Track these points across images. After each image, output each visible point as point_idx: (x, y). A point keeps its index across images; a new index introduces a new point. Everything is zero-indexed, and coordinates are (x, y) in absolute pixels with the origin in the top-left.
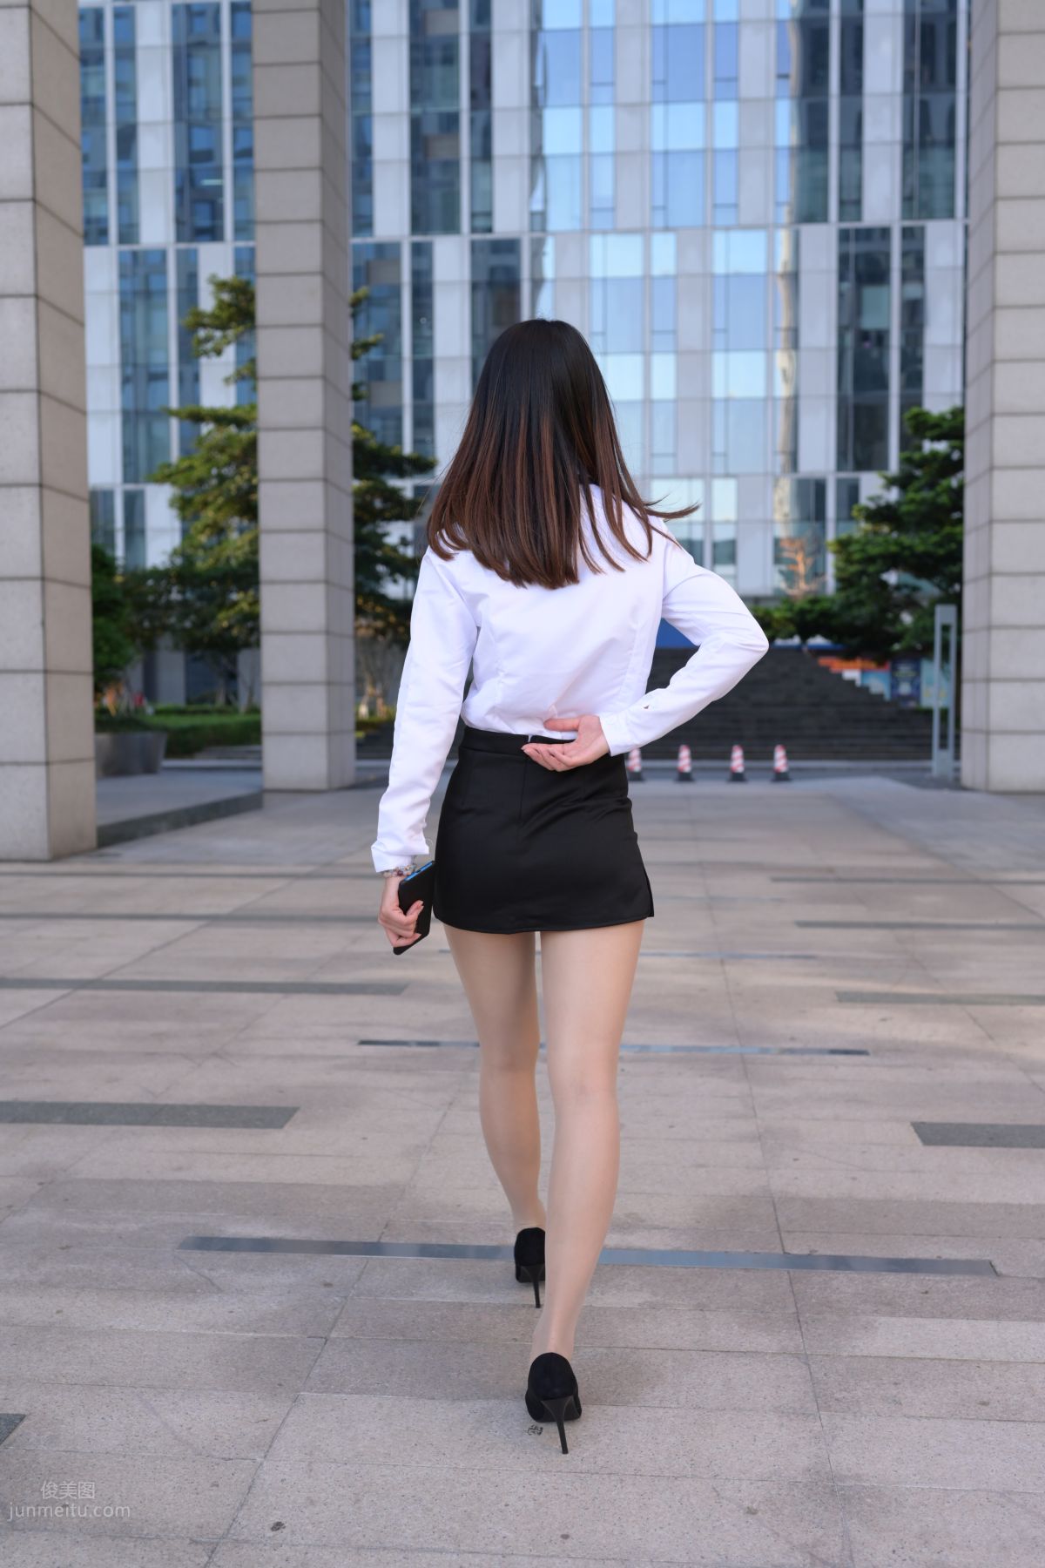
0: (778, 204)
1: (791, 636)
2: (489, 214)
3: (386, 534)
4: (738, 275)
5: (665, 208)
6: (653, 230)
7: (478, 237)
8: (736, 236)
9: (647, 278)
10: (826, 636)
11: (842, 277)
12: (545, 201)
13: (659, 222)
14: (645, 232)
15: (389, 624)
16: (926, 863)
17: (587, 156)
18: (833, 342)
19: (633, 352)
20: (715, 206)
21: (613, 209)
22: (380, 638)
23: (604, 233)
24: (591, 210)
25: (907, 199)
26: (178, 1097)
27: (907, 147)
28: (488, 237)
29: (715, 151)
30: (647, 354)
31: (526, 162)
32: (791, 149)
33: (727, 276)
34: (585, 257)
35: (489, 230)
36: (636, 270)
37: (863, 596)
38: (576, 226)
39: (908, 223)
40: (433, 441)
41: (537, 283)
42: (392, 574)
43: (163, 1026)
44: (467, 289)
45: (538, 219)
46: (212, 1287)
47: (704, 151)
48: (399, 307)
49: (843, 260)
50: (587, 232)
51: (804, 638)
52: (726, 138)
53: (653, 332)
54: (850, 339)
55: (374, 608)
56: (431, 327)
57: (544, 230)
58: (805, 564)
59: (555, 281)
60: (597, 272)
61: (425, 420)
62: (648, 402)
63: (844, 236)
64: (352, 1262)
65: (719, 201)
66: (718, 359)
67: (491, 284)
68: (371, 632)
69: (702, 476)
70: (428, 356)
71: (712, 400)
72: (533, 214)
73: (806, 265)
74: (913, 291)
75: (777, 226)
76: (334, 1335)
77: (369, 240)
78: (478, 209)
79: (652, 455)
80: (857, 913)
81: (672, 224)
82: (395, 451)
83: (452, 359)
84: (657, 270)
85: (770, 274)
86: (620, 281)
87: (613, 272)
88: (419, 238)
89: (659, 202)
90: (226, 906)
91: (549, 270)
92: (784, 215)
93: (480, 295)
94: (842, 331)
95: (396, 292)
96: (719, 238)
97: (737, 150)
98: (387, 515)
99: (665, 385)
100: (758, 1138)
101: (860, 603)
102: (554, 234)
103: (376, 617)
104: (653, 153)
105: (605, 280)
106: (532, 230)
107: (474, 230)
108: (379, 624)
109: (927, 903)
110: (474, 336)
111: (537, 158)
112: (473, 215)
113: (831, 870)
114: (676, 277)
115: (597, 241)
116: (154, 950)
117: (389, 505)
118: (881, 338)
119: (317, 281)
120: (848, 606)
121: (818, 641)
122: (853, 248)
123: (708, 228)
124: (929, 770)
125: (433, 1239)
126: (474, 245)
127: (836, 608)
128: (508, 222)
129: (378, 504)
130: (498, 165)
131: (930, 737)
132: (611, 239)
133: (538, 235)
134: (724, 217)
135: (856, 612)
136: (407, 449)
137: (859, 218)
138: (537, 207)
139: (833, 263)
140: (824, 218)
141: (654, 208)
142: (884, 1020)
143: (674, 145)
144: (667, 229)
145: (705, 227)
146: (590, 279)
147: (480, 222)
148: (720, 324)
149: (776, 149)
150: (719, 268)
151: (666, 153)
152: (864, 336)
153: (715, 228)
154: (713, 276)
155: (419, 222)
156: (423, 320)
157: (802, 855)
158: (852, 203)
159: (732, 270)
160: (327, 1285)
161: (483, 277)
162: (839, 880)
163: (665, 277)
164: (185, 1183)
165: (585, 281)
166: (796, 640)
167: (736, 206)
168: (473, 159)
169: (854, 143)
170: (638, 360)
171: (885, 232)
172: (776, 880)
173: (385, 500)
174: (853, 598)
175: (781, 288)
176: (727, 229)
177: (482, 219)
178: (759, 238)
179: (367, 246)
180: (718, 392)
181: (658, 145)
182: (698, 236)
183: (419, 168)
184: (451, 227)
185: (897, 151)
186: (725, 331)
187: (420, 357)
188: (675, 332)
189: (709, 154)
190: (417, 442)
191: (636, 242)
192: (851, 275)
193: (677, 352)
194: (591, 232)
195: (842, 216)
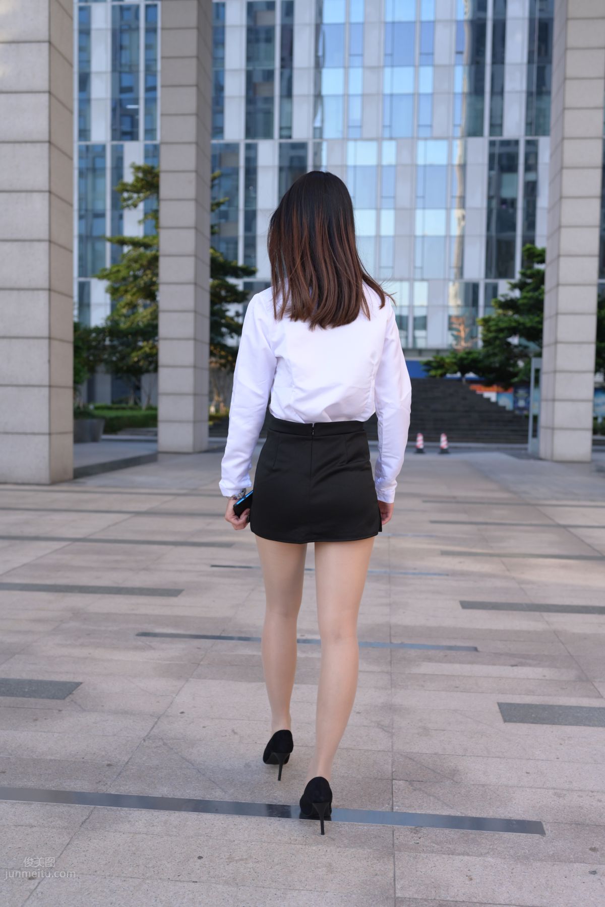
0: (455, 126)
1: (455, 372)
2: (290, 128)
3: (227, 310)
4: (431, 166)
5: (390, 126)
6: (383, 139)
7: (284, 141)
8: (431, 143)
9: (379, 167)
10: (475, 373)
11: (491, 168)
12: (322, 121)
13: (387, 135)
14: (379, 140)
15: (228, 361)
16: (505, 495)
17: (346, 97)
18: (484, 204)
19: (370, 208)
20: (419, 126)
21: (361, 127)
22: (223, 369)
23: (355, 140)
24: (348, 126)
25: (529, 124)
26: (129, 584)
27: (529, 94)
28: (289, 141)
29: (419, 95)
30: (378, 209)
31: (312, 99)
32: (463, 93)
33: (425, 166)
34: (344, 154)
35: (290, 137)
36: (373, 161)
37: (496, 351)
38: (339, 135)
39: (529, 138)
40: (255, 257)
42: (230, 333)
43: (119, 558)
44: (276, 171)
45: (318, 132)
46: (151, 648)
47: (413, 95)
48: (237, 180)
49: (491, 157)
50: (345, 139)
51: (463, 374)
52: (426, 87)
53: (382, 197)
54: (494, 203)
55: (220, 352)
56: (255, 191)
57: (321, 137)
58: (465, 331)
59: (327, 166)
60: (351, 162)
61: (251, 244)
62: (378, 237)
63: (492, 144)
64: (209, 642)
65: (421, 123)
66: (419, 213)
67: (291, 168)
68: (218, 365)
69: (408, 280)
70: (254, 208)
71: (415, 237)
72: (315, 129)
73: (470, 160)
74: (531, 177)
75: (454, 138)
76: (202, 663)
77: (221, 142)
78: (284, 125)
79: (380, 267)
80: (463, 517)
81: (394, 135)
82: (233, 264)
83: (266, 210)
84: (385, 162)
85: (450, 165)
86: (364, 167)
87: (360, 162)
88: (250, 141)
89: (387, 123)
90: (144, 507)
91: (323, 161)
92: (459, 132)
93: (284, 174)
94: (490, 198)
95: (236, 172)
96: (421, 144)
97: (432, 94)
98: (229, 299)
99: (388, 228)
100: (390, 605)
101: (494, 355)
102: (327, 140)
103: (221, 357)
104: (384, 95)
105: (355, 167)
106: (314, 137)
107: (281, 137)
108: (223, 361)
109: (499, 513)
111: (318, 97)
112: (281, 129)
113: (454, 497)
114: (395, 166)
115: (351, 145)
116: (109, 526)
117: (229, 294)
118: (512, 203)
119: (193, 176)
120: (487, 356)
121: (471, 375)
122: (497, 150)
123: (414, 139)
124: (526, 449)
125: (243, 635)
126: (281, 145)
127: (481, 357)
128: (301, 132)
129: (223, 293)
130: (296, 100)
131: (527, 431)
132: (359, 143)
133: (318, 140)
134: (424, 133)
135: (493, 360)
136: (241, 262)
137: (501, 134)
138: (318, 124)
139: (485, 160)
140: (481, 134)
141: (384, 126)
142: (460, 562)
143: (396, 91)
144: (391, 138)
145: (413, 138)
146: (346, 166)
147: (285, 133)
148: (420, 193)
149: (455, 94)
150: (421, 161)
151: (392, 95)
152: (503, 202)
153: (418, 138)
154: (417, 166)
155: (250, 131)
156: (251, 188)
157: (441, 490)
158: (497, 126)
159: (429, 162)
160: (198, 648)
161: (286, 164)
162: (458, 502)
163: (390, 166)
164: (136, 615)
165: (344, 167)
166: (459, 375)
167: (431, 126)
168: (281, 97)
169: (498, 92)
170: (373, 213)
171: (517, 142)
172: (425, 502)
173: (227, 291)
174: (491, 352)
175: (457, 173)
176: (426, 139)
177: (286, 130)
178: (443, 144)
179: (220, 145)
180: (419, 232)
181: (387, 91)
182: (409, 143)
183: (250, 100)
184: (268, 135)
185: (524, 97)
186: (423, 197)
187: (249, 209)
188: (394, 197)
189: (416, 96)
190: (246, 257)
191: (373, 146)
192: (496, 166)
193: (395, 209)
194: (348, 139)
195: (492, 133)
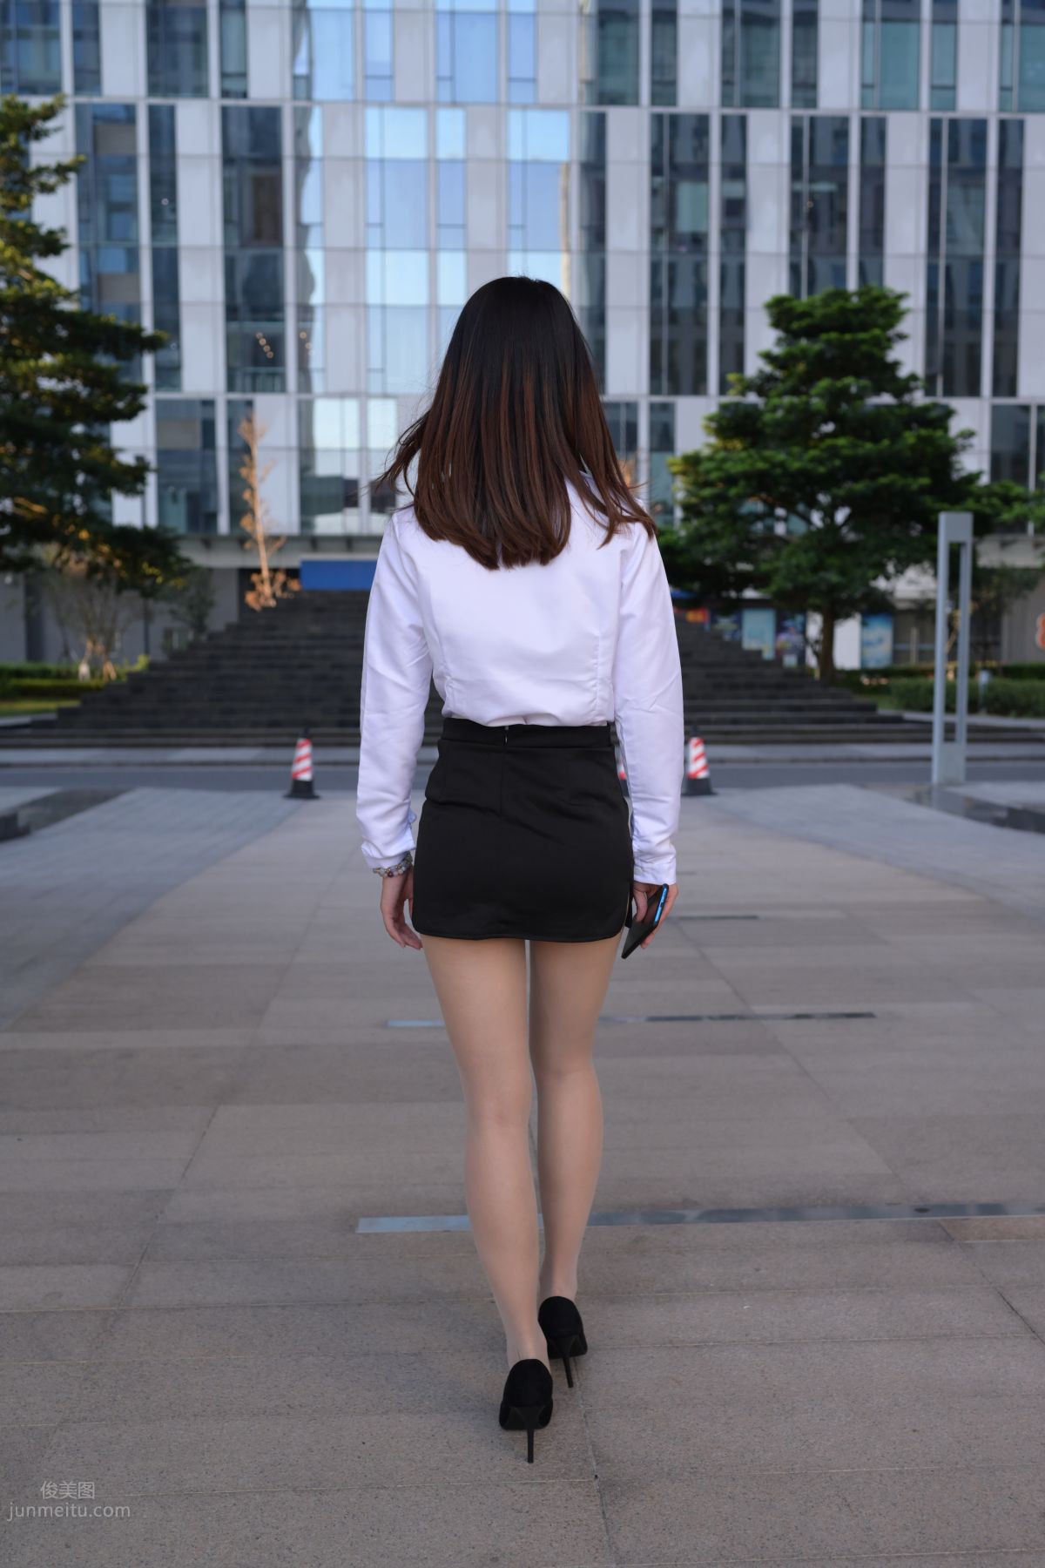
0: (581, 82)
2: (243, 76)
4: (537, 162)
5: (451, 79)
6: (438, 104)
7: (230, 102)
8: (534, 116)
9: (432, 162)
11: (655, 172)
12: (311, 65)
13: (445, 96)
14: (429, 106)
17: (359, 11)
18: (645, 244)
19: (416, 249)
20: (510, 79)
21: (391, 77)
23: (381, 105)
24: (366, 77)
25: (727, 83)
27: (727, 23)
28: (242, 103)
29: (508, 14)
30: (433, 251)
31: (286, 15)
32: (596, 15)
33: (525, 163)
34: (358, 134)
35: (245, 95)
36: (418, 151)
37: (717, 526)
38: (347, 94)
39: (728, 111)
40: (177, 348)
41: (303, 162)
44: (217, 164)
45: (302, 85)
47: (496, 13)
48: (135, 186)
49: (656, 150)
50: (360, 103)
53: (439, 226)
54: (665, 242)
56: (174, 210)
57: (309, 97)
59: (322, 159)
60: (372, 151)
61: (169, 323)
62: (433, 308)
63: (657, 121)
65: (515, 74)
66: (515, 260)
70: (171, 244)
72: (295, 78)
73: (614, 154)
74: (735, 189)
77: (97, 100)
78: (230, 69)
81: (458, 99)
83: (200, 249)
84: (443, 153)
85: (574, 163)
86: (400, 163)
87: (391, 152)
88: (158, 101)
89: (445, 72)
91: (316, 150)
93: (234, 172)
94: (654, 231)
95: (130, 165)
96: (515, 117)
97: (535, 14)
101: (713, 535)
102: (321, 103)
104: (437, 12)
105: (382, 161)
106: (295, 97)
107: (224, 95)
110: (227, 221)
111: (301, 10)
112: (223, 76)
114: (464, 161)
115: (372, 114)
118: (697, 241)
120: (697, 539)
122: (667, 137)
123: (501, 107)
126: (225, 112)
127: (682, 543)
128: (265, 87)
130: (253, 16)
132: (389, 113)
133: (302, 104)
134: (521, 94)
135: (708, 546)
137: (674, 106)
138: (301, 69)
139: (644, 154)
140: (636, 102)
141: (439, 79)
144: (454, 104)
145: (498, 104)
146: (365, 160)
147: (232, 87)
148: (516, 219)
149: (580, 16)
150: (516, 154)
151: (453, 13)
152: (680, 239)
153: (509, 105)
154: (508, 162)
155: (157, 82)
156: (165, 202)
158: (666, 86)
159: (531, 156)
161: (237, 151)
163: (453, 161)
165: (359, 162)
167: (534, 81)
168: (222, 8)
169: (666, 14)
170: (421, 258)
171: (704, 117)
174: (705, 530)
176: (525, 107)
177: (235, 84)
178: (560, 120)
179: (96, 106)
181: (444, 4)
182: (491, 115)
183: (156, 15)
184: (197, 90)
185: (716, 26)
186: (523, 227)
187: (159, 244)
188: (464, 226)
189: (502, 16)
191: (418, 118)
192: (666, 167)
193: (466, 250)
194: (365, 103)
195: (655, 99)
